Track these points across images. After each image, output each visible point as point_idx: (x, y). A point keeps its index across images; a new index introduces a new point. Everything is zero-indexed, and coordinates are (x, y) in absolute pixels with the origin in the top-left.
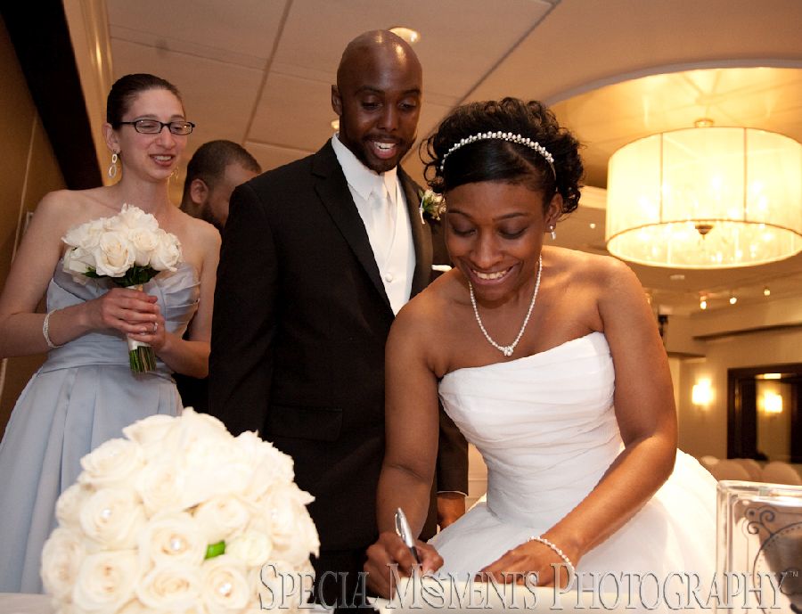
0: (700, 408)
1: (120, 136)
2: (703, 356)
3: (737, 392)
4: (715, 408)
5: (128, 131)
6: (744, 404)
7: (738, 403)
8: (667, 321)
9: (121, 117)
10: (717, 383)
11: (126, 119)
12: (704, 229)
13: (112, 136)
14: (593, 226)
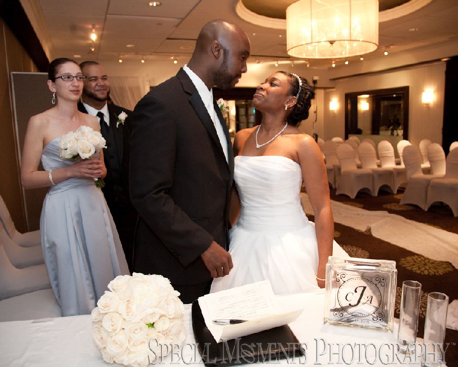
0: (333, 111)
1: (55, 84)
2: (334, 88)
3: (349, 102)
4: (340, 111)
5: (59, 81)
6: (352, 107)
7: (349, 106)
8: (316, 83)
9: (54, 76)
10: (340, 100)
11: (57, 76)
12: (332, 43)
13: (52, 85)
14: (280, 36)
